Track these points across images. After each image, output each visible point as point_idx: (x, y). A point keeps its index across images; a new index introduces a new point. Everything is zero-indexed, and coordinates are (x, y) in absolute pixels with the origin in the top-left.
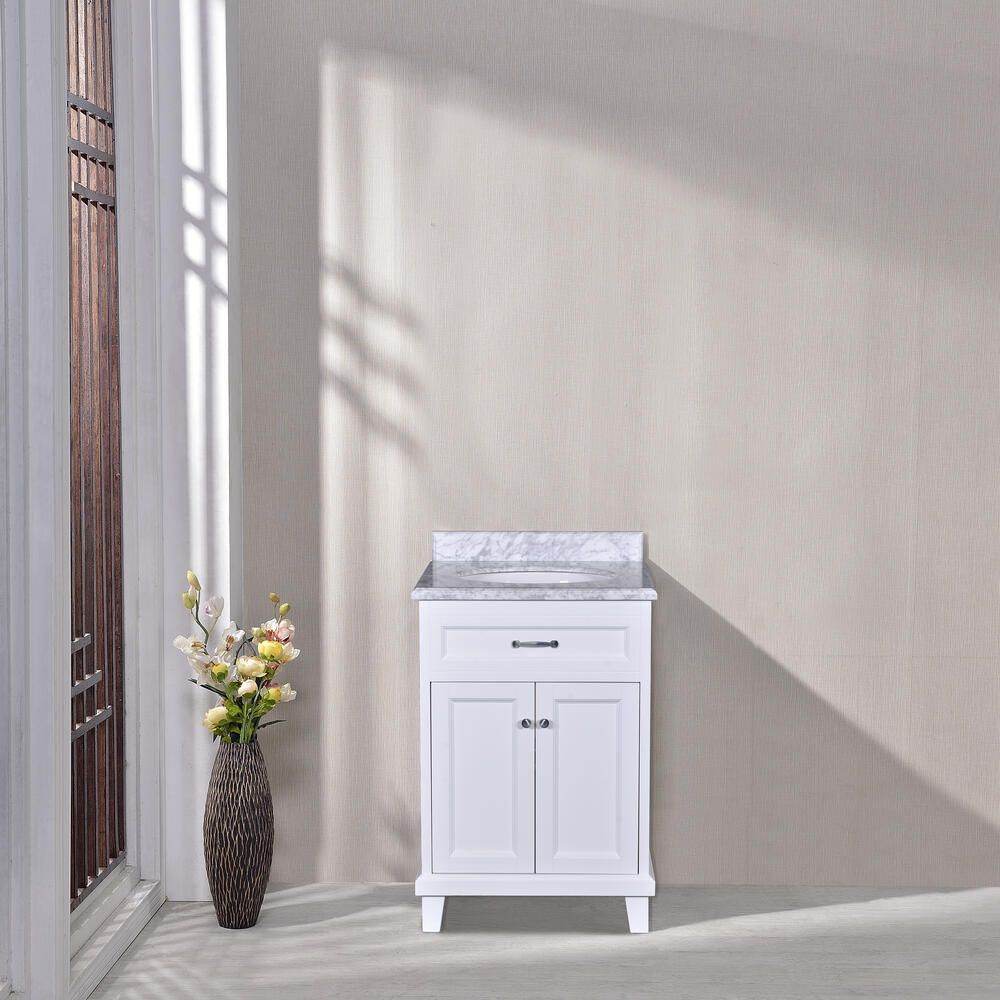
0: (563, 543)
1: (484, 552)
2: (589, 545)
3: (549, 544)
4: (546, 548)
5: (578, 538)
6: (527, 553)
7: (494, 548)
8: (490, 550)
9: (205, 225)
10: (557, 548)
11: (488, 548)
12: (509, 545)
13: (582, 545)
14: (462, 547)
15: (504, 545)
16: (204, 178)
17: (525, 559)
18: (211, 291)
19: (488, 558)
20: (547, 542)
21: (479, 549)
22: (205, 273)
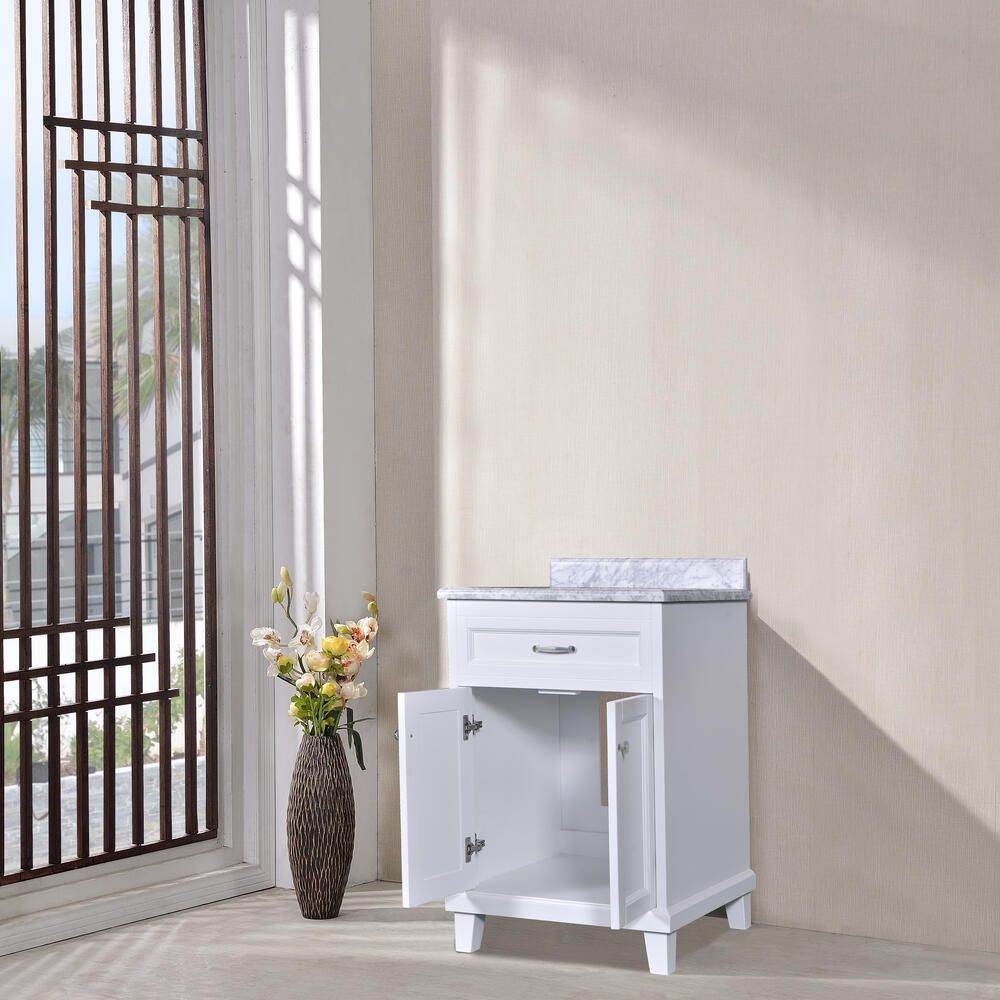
0: (667, 569)
1: (594, 578)
2: (692, 572)
3: (654, 569)
4: (652, 574)
5: (681, 565)
6: (634, 580)
7: (603, 574)
8: (598, 577)
9: (303, 231)
10: (662, 574)
11: (597, 574)
12: (617, 571)
13: (685, 571)
14: (574, 573)
15: (612, 571)
16: (303, 185)
17: (631, 585)
18: (309, 294)
19: (597, 584)
20: (651, 568)
21: (589, 574)
22: (304, 277)
